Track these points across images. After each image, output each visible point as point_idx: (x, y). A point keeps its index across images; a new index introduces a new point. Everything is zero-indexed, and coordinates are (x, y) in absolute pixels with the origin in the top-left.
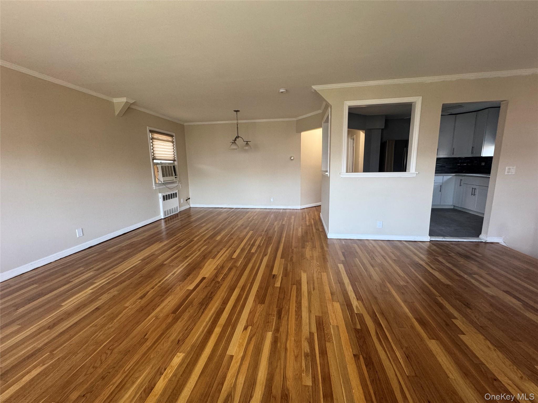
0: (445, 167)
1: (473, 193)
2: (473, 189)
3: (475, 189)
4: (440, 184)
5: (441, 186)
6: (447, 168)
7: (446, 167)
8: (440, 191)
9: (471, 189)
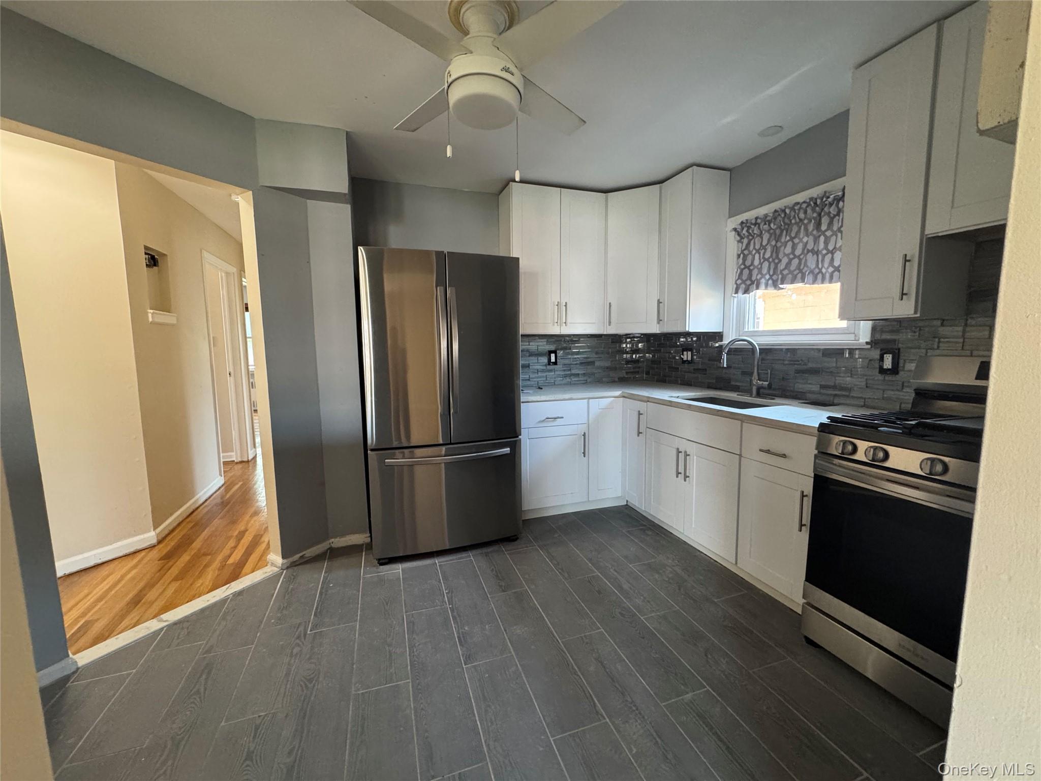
0: (592, 363)
1: (681, 469)
2: (679, 452)
3: (686, 455)
4: (583, 428)
5: (584, 435)
6: (598, 368)
7: (597, 364)
8: (584, 453)
9: (675, 452)
